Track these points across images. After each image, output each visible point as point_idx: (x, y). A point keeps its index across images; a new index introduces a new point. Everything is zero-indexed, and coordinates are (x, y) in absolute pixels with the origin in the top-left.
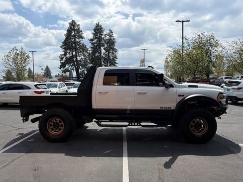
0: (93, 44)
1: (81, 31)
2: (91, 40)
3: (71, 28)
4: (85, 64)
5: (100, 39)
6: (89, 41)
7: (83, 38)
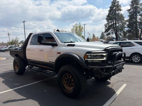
0: (130, 13)
1: (120, 5)
2: (129, 10)
3: (112, 5)
4: (122, 28)
5: (136, 8)
6: (127, 11)
7: (121, 10)
